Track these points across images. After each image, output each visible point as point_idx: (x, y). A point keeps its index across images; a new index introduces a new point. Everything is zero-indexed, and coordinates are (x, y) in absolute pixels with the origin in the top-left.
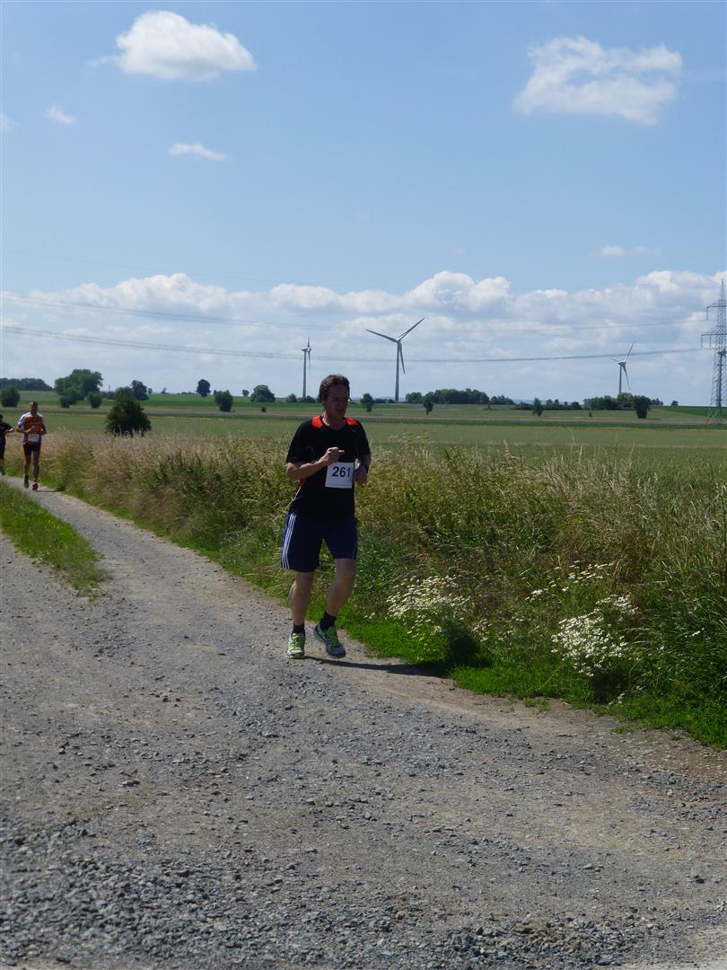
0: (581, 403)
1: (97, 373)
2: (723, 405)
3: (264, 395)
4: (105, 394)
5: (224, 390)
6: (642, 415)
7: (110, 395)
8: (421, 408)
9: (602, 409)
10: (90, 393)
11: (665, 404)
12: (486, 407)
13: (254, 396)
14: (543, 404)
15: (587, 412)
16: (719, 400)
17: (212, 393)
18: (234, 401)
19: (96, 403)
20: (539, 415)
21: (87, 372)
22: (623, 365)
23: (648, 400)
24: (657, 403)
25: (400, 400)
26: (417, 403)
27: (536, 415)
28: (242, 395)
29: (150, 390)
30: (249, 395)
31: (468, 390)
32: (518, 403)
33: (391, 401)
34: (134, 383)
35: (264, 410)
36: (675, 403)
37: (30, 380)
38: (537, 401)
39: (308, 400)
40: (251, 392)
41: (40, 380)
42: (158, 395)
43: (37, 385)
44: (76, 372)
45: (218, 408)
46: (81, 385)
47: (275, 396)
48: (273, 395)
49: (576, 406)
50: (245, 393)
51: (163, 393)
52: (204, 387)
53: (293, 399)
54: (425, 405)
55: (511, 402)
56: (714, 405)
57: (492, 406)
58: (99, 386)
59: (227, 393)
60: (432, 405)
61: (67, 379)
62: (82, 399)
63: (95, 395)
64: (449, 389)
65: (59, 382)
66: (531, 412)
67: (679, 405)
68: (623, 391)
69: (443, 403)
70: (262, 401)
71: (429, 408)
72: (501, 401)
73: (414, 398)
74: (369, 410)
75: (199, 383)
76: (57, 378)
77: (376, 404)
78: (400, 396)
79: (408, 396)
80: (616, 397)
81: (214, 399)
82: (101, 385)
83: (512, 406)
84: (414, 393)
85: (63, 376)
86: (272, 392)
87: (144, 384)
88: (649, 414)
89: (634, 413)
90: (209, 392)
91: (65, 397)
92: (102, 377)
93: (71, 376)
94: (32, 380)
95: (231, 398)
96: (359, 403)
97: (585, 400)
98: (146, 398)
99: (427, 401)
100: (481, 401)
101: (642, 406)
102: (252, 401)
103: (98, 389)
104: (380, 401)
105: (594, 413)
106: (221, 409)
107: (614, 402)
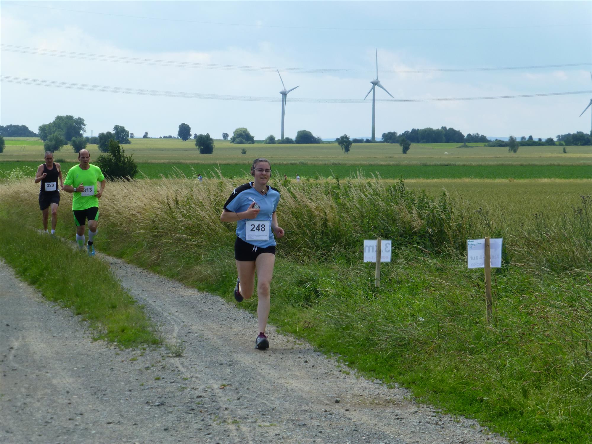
0: (555, 139)
1: (80, 118)
4: (88, 140)
5: (204, 133)
7: (93, 141)
8: (398, 148)
9: (576, 144)
10: (73, 138)
14: (518, 140)
15: (561, 148)
17: (192, 137)
19: (78, 147)
20: (515, 151)
21: (70, 118)
25: (376, 140)
26: (393, 142)
27: (512, 153)
28: (222, 138)
29: (132, 134)
30: (229, 138)
31: (444, 128)
32: (493, 139)
33: (368, 141)
34: (116, 128)
35: (244, 152)
38: (512, 138)
39: (288, 141)
41: (24, 127)
43: (22, 131)
44: (59, 118)
45: (199, 152)
46: (65, 131)
47: (255, 139)
48: (252, 138)
49: (550, 142)
50: (225, 136)
51: (145, 136)
52: (184, 131)
53: (271, 140)
54: (401, 145)
57: (468, 144)
58: (82, 132)
59: (208, 136)
60: (409, 145)
61: (49, 125)
62: (66, 144)
63: (79, 140)
65: (43, 129)
69: (419, 142)
70: (242, 142)
71: (406, 148)
73: (390, 137)
74: (347, 150)
75: (180, 127)
76: (41, 125)
77: (353, 144)
78: (376, 136)
79: (384, 135)
81: (195, 143)
82: (84, 131)
83: (487, 144)
84: (389, 133)
85: (47, 123)
87: (126, 129)
90: (190, 135)
91: (49, 143)
92: (85, 123)
93: (54, 122)
94: (17, 126)
97: (559, 136)
98: (128, 142)
99: (403, 140)
102: (233, 143)
103: (81, 135)
104: (356, 141)
105: (568, 148)
106: (203, 152)
107: (587, 138)
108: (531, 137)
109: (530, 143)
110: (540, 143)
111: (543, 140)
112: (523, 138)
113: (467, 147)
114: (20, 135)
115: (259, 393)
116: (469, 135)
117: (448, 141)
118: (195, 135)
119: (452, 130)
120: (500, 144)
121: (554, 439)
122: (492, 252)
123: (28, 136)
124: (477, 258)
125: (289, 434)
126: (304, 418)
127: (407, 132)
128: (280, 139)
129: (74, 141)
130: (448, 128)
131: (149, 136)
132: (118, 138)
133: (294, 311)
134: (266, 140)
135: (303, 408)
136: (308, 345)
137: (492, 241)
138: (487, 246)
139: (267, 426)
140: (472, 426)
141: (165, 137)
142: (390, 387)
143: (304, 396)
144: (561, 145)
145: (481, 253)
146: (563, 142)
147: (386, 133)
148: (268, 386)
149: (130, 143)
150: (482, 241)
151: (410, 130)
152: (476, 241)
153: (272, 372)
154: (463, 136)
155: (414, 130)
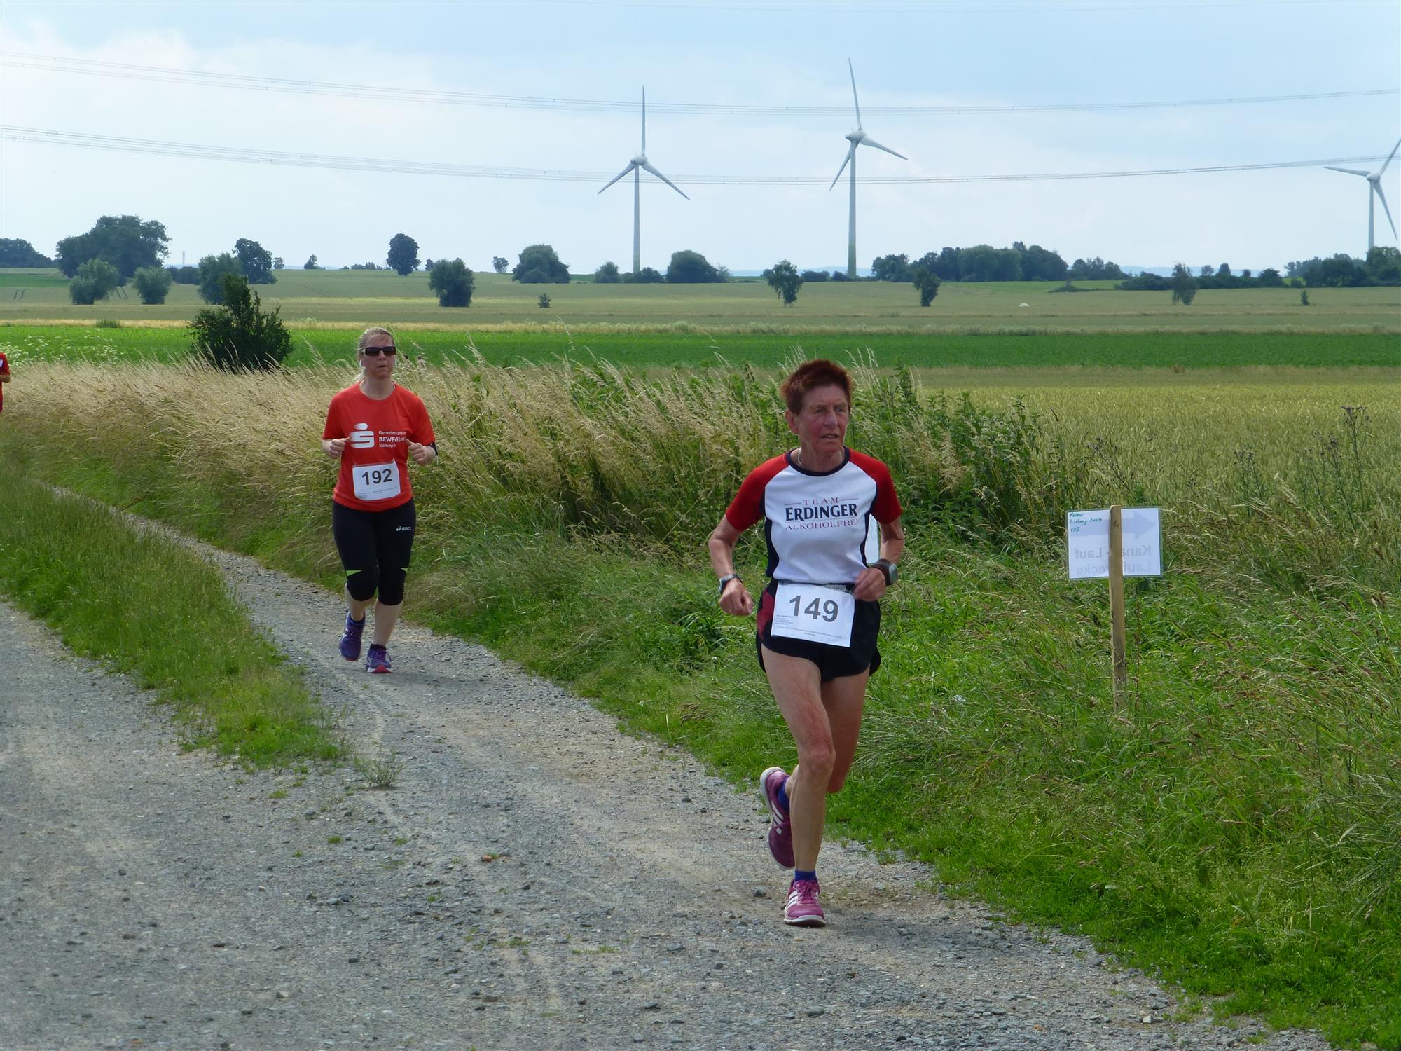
0: (1283, 272)
1: (154, 223)
4: (173, 270)
5: (451, 258)
7: (185, 275)
8: (910, 294)
9: (1333, 285)
10: (140, 270)
12: (1062, 284)
13: (519, 274)
14: (1195, 275)
15: (1297, 292)
17: (422, 267)
18: (476, 284)
20: (1187, 301)
21: (130, 222)
22: (1375, 182)
25: (859, 274)
26: (898, 280)
27: (1181, 302)
28: (492, 269)
29: (279, 260)
31: (1019, 246)
32: (1136, 273)
33: (838, 277)
34: (241, 244)
35: (545, 304)
38: (1180, 269)
39: (649, 276)
40: (514, 263)
41: (22, 243)
42: (294, 273)
43: (15, 254)
44: (106, 222)
45: (437, 298)
47: (571, 271)
48: (563, 269)
49: (1270, 278)
50: (500, 264)
51: (310, 265)
52: (403, 252)
53: (608, 274)
54: (917, 285)
55: (1118, 273)
57: (1075, 284)
58: (159, 255)
59: (458, 266)
60: (936, 286)
61: (84, 240)
62: (122, 283)
63: (152, 275)
64: (971, 246)
65: (67, 247)
66: (1168, 295)
68: (1379, 244)
69: (961, 279)
70: (538, 279)
71: (927, 298)
72: (1095, 272)
73: (890, 268)
74: (790, 298)
75: (392, 242)
76: (62, 238)
77: (805, 284)
78: (859, 265)
79: (878, 263)
80: (1364, 258)
81: (429, 280)
82: (166, 254)
83: (1119, 283)
84: (891, 258)
85: (77, 233)
86: (563, 260)
87: (265, 247)
90: (417, 263)
91: (82, 281)
92: (167, 232)
93: (94, 232)
95: (468, 273)
96: (766, 282)
97: (1291, 265)
98: (268, 279)
99: (921, 275)
100: (1049, 271)
102: (517, 281)
103: (158, 263)
104: (811, 277)
105: (1315, 294)
106: (446, 302)
107: (1359, 270)
108: (1225, 268)
109: (1223, 280)
110: (1246, 281)
111: (1255, 275)
112: (1207, 269)
113: (1073, 290)
114: (14, 263)
115: (576, 873)
116: (1080, 262)
117: (1028, 277)
118: (429, 262)
119: (1036, 250)
120: (1150, 283)
121: (1272, 984)
122: (1127, 540)
123: (32, 266)
124: (1090, 554)
125: (644, 971)
126: (683, 933)
127: (931, 256)
128: (632, 271)
129: (141, 277)
130: (1028, 247)
131: (318, 263)
132: (246, 268)
133: (659, 679)
134: (597, 274)
135: (680, 908)
136: (692, 760)
137: (1127, 514)
138: (1115, 526)
139: (594, 953)
140: (1079, 953)
141: (356, 267)
142: (886, 860)
143: (681, 881)
144: (1296, 285)
145: (1100, 541)
146: (1300, 279)
147: (883, 257)
148: (597, 858)
149: (273, 281)
150: (1104, 514)
151: (939, 252)
152: (1088, 515)
153: (607, 824)
154: (1064, 265)
155: (947, 251)
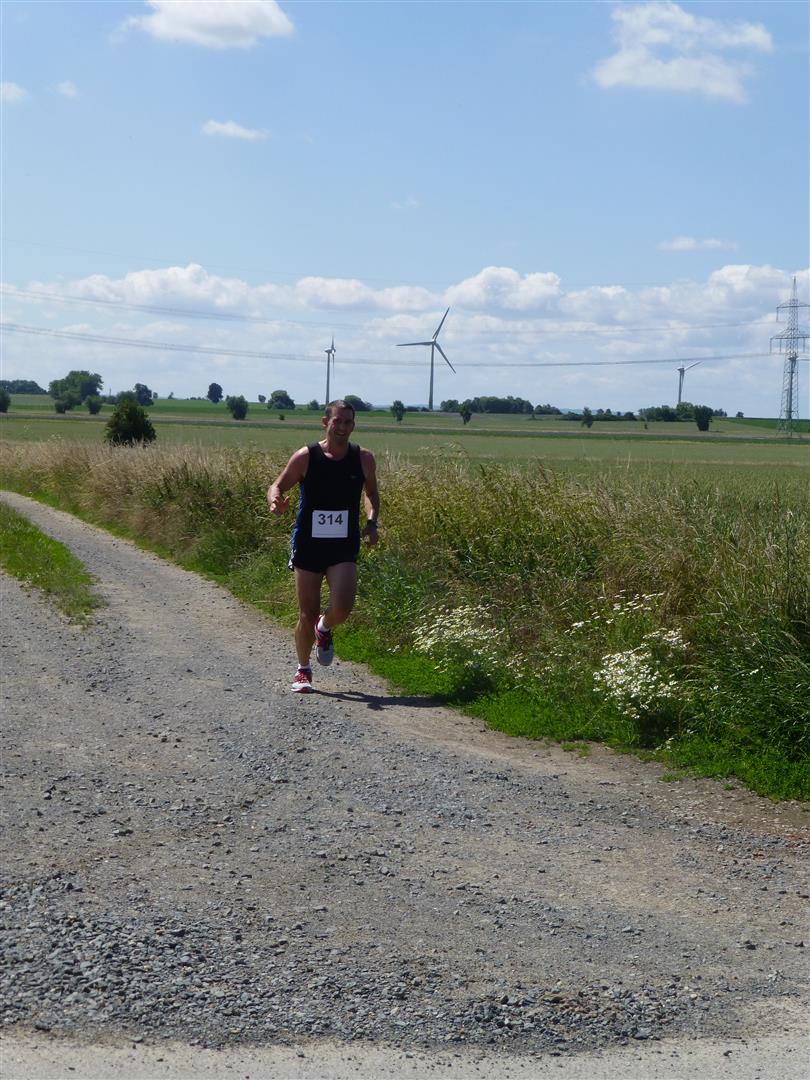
0: (636, 413)
1: (96, 375)
2: (794, 417)
3: (282, 401)
4: (105, 399)
5: (238, 395)
6: (704, 427)
7: (111, 400)
8: (458, 417)
11: (729, 416)
12: (530, 416)
13: (271, 402)
14: (594, 414)
15: (642, 424)
16: (790, 412)
17: (224, 399)
18: (250, 407)
19: (94, 409)
20: (589, 426)
21: (85, 374)
23: (711, 410)
24: (720, 413)
25: (434, 408)
27: (586, 426)
28: (258, 401)
29: (156, 394)
30: (266, 401)
31: (510, 398)
32: (566, 413)
33: (424, 409)
34: (138, 386)
35: (282, 418)
36: (740, 415)
37: (22, 382)
38: (587, 410)
40: (268, 398)
41: (33, 382)
42: (163, 400)
43: (30, 388)
45: (231, 415)
46: (78, 389)
47: (295, 403)
48: (292, 401)
49: (630, 417)
50: (262, 399)
51: (170, 397)
52: (215, 391)
55: (558, 412)
56: (784, 417)
57: (537, 416)
58: (98, 390)
59: (241, 399)
60: (470, 415)
61: (62, 381)
63: (94, 399)
64: (488, 396)
65: (54, 385)
67: (745, 416)
68: (682, 401)
69: (482, 412)
70: (280, 407)
71: (467, 418)
72: (547, 411)
73: (450, 406)
77: (407, 413)
79: (443, 404)
80: (675, 407)
83: (559, 416)
84: (450, 401)
85: (59, 379)
86: (291, 398)
87: (149, 388)
88: (712, 426)
89: (694, 425)
90: (222, 397)
91: (61, 402)
92: (102, 379)
93: (67, 378)
94: (24, 382)
95: (247, 403)
96: (389, 411)
97: (641, 411)
98: (151, 403)
100: (524, 410)
101: (703, 417)
102: (269, 408)
103: (97, 394)
104: (412, 409)
105: (651, 424)
106: (235, 416)
107: (672, 413)
108: (609, 411)
109: (606, 417)
110: (618, 418)
111: (623, 415)
114: (28, 392)
117: (514, 412)
119: (519, 399)
120: (573, 417)
123: (37, 393)
127: (468, 401)
129: (89, 400)
130: (515, 398)
131: (174, 396)
132: (140, 398)
134: (309, 405)
144: (643, 420)
146: (644, 417)
147: (446, 401)
149: (153, 404)
154: (532, 407)
155: (476, 399)
